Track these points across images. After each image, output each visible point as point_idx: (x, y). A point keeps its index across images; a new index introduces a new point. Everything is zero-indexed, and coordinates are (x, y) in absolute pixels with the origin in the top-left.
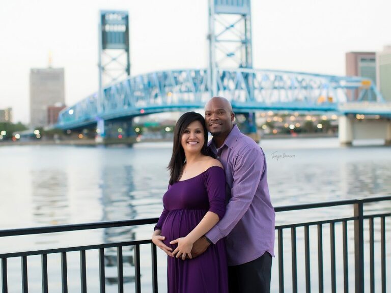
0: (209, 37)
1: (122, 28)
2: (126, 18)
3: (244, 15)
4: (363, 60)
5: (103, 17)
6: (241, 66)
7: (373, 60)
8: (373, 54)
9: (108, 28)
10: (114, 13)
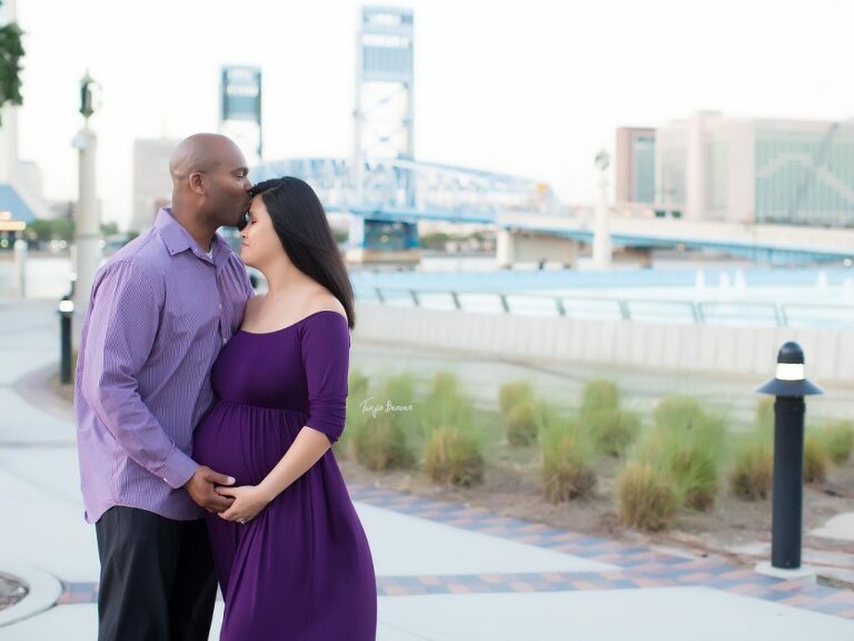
0: (356, 114)
1: (253, 91)
2: (258, 77)
3: (406, 85)
4: (641, 139)
5: (225, 75)
6: (400, 157)
7: (653, 140)
8: (652, 130)
9: (231, 90)
10: (241, 68)
